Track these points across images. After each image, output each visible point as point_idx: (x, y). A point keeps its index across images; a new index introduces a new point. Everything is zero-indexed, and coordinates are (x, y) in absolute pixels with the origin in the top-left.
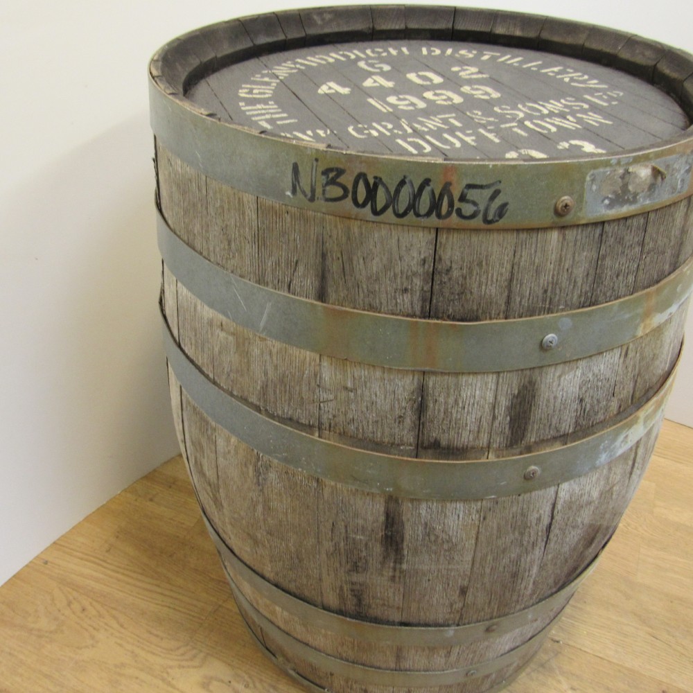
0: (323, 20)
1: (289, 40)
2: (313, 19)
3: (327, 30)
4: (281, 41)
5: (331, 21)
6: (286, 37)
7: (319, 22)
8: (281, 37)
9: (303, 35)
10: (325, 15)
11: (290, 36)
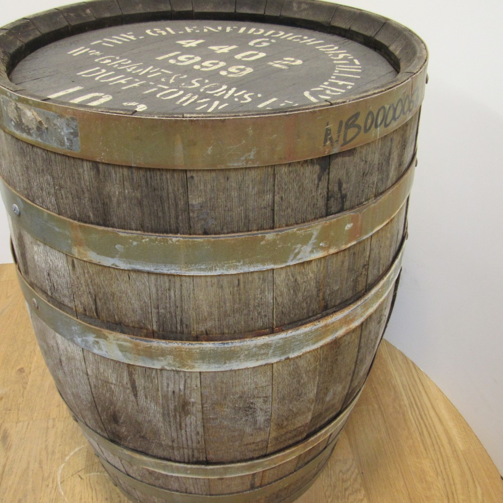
0: (299, 7)
1: (266, 16)
2: (292, 6)
3: (297, 16)
4: (260, 15)
5: (305, 9)
6: (265, 13)
7: (295, 9)
8: (261, 12)
9: (278, 14)
10: (303, 5)
11: (267, 13)
